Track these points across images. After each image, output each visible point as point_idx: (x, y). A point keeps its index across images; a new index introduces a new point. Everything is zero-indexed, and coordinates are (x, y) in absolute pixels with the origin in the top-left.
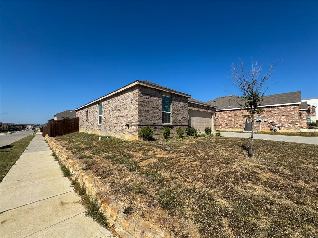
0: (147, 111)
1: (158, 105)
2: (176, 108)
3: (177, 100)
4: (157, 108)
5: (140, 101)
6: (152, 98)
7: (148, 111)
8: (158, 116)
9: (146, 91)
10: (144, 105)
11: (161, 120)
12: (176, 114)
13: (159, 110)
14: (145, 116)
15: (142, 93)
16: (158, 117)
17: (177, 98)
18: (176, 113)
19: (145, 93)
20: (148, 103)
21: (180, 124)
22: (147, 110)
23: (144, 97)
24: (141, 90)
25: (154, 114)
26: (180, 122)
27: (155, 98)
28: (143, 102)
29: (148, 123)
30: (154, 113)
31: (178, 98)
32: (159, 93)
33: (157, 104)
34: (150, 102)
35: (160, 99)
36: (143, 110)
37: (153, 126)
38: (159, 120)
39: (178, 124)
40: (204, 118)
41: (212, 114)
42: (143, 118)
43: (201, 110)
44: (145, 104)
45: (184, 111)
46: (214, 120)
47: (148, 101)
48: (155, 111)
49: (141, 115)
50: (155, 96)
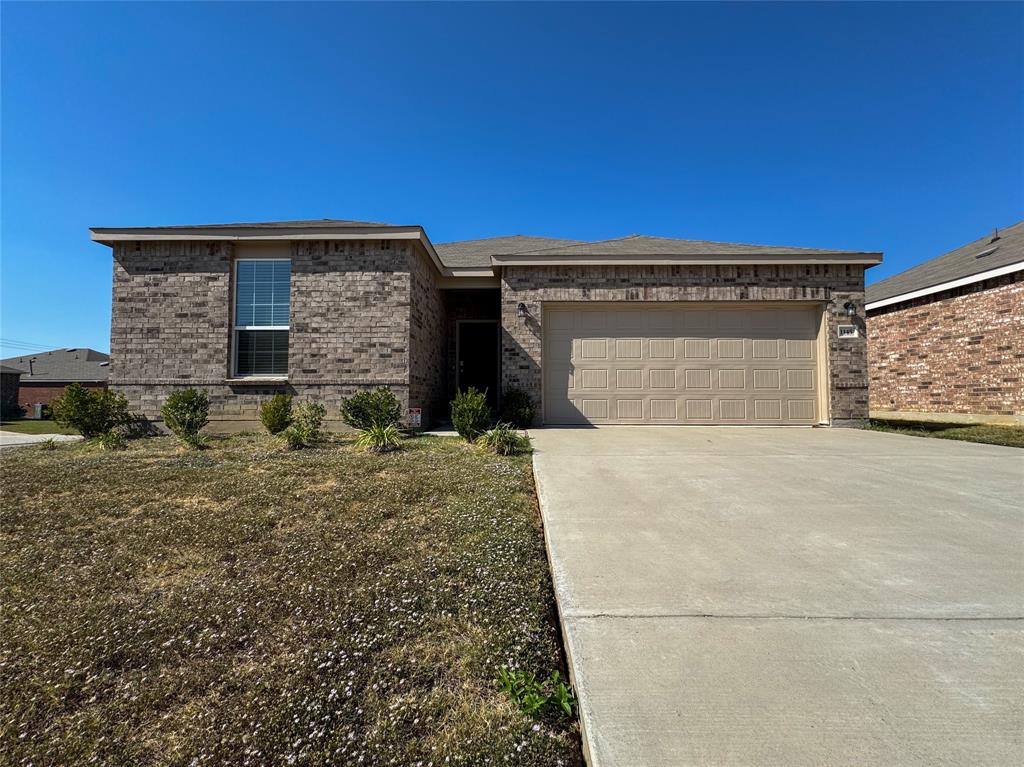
0: (150, 330)
1: (203, 304)
2: (313, 304)
3: (321, 268)
4: (200, 315)
5: (122, 300)
6: (172, 279)
7: (153, 332)
8: (204, 346)
9: (145, 259)
10: (138, 310)
11: (220, 362)
12: (316, 330)
13: (209, 321)
14: (141, 352)
15: (128, 270)
16: (200, 351)
17: (324, 259)
18: (314, 325)
19: (143, 265)
20: (154, 301)
21: (345, 377)
22: (146, 326)
23: (138, 279)
24: (123, 260)
25: (184, 341)
26: (347, 366)
27: (189, 278)
28: (130, 300)
29: (150, 376)
30: (185, 336)
31: (334, 258)
32: (212, 254)
33: (198, 299)
34: (164, 295)
35: (215, 279)
36: (132, 329)
37: (175, 385)
38: (207, 362)
39: (328, 378)
40: (713, 342)
41: (817, 309)
42: (129, 356)
43: (663, 294)
44: (140, 305)
45: (379, 314)
46: (837, 347)
47: (156, 294)
48: (187, 326)
49: (123, 346)
50: (190, 269)
